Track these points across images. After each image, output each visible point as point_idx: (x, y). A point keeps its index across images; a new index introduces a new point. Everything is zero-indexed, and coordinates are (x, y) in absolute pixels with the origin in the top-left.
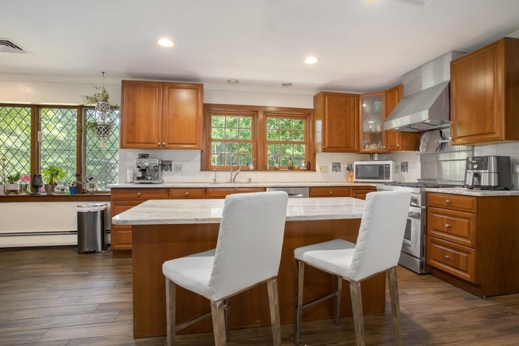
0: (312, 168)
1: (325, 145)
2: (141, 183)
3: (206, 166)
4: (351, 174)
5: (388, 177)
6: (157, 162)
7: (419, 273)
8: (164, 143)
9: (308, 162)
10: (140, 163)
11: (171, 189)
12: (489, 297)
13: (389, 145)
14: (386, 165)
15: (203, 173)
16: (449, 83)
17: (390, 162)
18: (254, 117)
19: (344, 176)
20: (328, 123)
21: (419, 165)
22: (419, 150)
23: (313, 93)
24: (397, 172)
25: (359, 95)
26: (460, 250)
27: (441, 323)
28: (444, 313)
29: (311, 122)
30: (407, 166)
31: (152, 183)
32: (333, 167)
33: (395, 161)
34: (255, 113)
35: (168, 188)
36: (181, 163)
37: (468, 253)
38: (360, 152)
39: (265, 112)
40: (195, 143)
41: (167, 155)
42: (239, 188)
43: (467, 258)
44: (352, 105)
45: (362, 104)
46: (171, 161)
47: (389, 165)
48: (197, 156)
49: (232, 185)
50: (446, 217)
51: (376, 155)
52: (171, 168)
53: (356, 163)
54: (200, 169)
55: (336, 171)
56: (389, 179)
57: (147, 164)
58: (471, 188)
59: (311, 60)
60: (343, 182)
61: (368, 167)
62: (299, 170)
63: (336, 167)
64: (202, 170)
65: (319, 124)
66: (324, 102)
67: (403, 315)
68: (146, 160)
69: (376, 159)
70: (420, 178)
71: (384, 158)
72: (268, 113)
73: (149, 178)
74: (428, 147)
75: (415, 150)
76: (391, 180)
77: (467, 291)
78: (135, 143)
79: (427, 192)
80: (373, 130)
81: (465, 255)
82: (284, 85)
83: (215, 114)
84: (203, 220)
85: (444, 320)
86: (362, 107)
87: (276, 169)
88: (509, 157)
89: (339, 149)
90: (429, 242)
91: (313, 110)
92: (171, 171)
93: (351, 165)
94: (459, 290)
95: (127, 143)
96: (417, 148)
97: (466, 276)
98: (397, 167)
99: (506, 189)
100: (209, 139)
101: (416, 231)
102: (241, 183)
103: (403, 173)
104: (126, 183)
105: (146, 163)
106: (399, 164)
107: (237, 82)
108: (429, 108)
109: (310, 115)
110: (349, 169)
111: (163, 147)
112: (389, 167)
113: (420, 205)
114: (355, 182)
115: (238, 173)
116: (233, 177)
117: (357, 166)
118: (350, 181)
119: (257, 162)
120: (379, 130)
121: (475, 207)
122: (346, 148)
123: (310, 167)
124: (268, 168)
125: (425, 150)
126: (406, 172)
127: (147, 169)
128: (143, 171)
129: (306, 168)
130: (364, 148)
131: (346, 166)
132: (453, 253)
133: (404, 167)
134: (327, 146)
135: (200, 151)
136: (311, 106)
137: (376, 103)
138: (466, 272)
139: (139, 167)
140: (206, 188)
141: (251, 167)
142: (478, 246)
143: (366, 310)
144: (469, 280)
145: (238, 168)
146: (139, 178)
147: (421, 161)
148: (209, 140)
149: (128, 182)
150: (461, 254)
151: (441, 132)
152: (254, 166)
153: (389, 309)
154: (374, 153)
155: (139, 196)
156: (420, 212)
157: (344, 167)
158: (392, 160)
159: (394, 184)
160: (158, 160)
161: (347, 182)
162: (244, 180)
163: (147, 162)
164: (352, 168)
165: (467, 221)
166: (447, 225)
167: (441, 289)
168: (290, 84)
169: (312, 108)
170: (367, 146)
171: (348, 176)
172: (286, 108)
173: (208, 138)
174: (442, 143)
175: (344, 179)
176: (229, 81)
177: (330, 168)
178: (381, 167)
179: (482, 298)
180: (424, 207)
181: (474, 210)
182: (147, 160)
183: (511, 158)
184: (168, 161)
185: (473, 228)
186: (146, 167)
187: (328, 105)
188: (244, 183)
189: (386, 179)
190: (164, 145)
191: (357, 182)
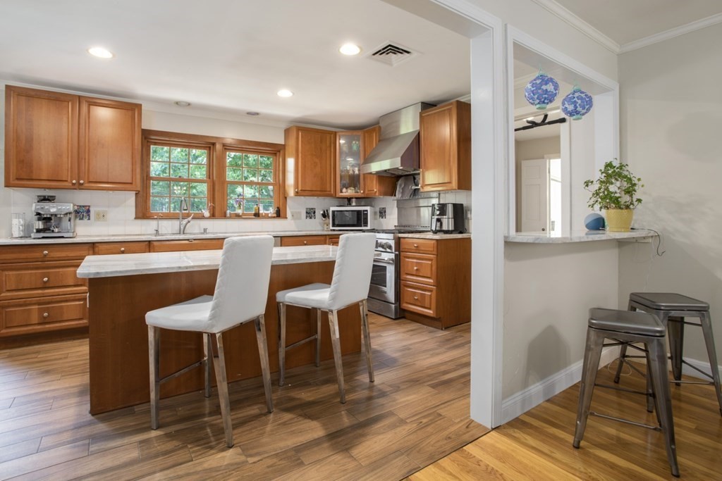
0: (282, 214)
1: (298, 188)
2: (43, 238)
3: (143, 213)
4: (327, 221)
5: (366, 224)
6: (70, 207)
7: (394, 317)
8: (82, 182)
9: (278, 208)
10: (42, 208)
11: (97, 245)
12: (447, 328)
13: (366, 190)
14: (364, 211)
15: (139, 222)
16: (419, 133)
17: (368, 208)
18: (210, 150)
19: (320, 223)
20: (302, 163)
21: (396, 210)
22: (395, 195)
23: (284, 126)
24: (375, 219)
25: (336, 132)
26: (425, 290)
27: (407, 351)
28: (411, 345)
29: (281, 160)
30: (385, 212)
31: (63, 237)
32: (307, 213)
33: (373, 207)
34: (212, 146)
35: (94, 243)
36: (106, 209)
37: (431, 291)
38: (337, 196)
39: (224, 145)
40: (130, 182)
41: (83, 198)
42: (195, 240)
43: (431, 295)
44: (328, 143)
45: (339, 139)
46: (89, 206)
47: (367, 211)
48: (130, 199)
49: (182, 237)
50: (415, 261)
51: (354, 200)
52: (89, 215)
53: (332, 209)
54: (134, 216)
55: (311, 218)
56: (367, 226)
57: (53, 210)
58: (435, 232)
59: (285, 93)
60: (318, 231)
61: (347, 214)
62: (267, 217)
63: (310, 213)
64: (137, 218)
65: (291, 163)
66: (297, 138)
67: (376, 352)
68: (51, 204)
69: (354, 204)
70: (397, 225)
71: (363, 203)
72: (227, 148)
73: (56, 230)
74: (403, 193)
75: (392, 196)
76: (369, 228)
77: (432, 326)
78: (32, 180)
79: (399, 238)
80: (351, 172)
81: (429, 293)
82: (249, 113)
83: (155, 144)
84: (187, 268)
85: (409, 349)
86: (340, 143)
87: (238, 216)
88: (462, 205)
89: (313, 192)
90: (402, 286)
91: (284, 146)
92: (89, 219)
93: (327, 211)
94: (425, 327)
95: (17, 179)
96: (393, 193)
97: (430, 312)
98: (375, 213)
99: (461, 233)
100: (147, 176)
101: (390, 277)
102: (194, 234)
103: (381, 219)
104: (12, 238)
105: (52, 208)
106: (378, 210)
107: (189, 104)
108: (401, 155)
109: (279, 151)
110: (325, 215)
111: (79, 187)
112: (367, 214)
113: (393, 251)
114: (331, 230)
115: (189, 222)
116: (182, 228)
117: (333, 212)
118: (326, 229)
119: (214, 208)
120: (357, 172)
121: (435, 250)
122: (322, 192)
123: (279, 214)
124: (228, 215)
125: (400, 196)
126: (384, 219)
127: (53, 218)
128: (47, 220)
129: (275, 215)
130: (341, 192)
131: (322, 212)
132: (421, 294)
133: (382, 213)
134: (300, 189)
135: (135, 192)
136: (281, 141)
137: (354, 142)
138: (430, 309)
139: (38, 214)
140: (149, 241)
141: (207, 214)
142: (438, 284)
143: (344, 353)
144: (432, 315)
145: (188, 215)
146: (39, 231)
147: (397, 207)
148: (146, 178)
149: (14, 236)
150: (427, 293)
151: (414, 179)
152: (210, 212)
153: (363, 349)
154: (352, 198)
155: (45, 255)
156: (394, 257)
157: (319, 213)
158: (371, 206)
159: (373, 230)
160: (72, 205)
161: (323, 230)
162: (197, 231)
163: (54, 207)
164: (328, 214)
165: (430, 262)
166: (415, 268)
167: (411, 329)
168: (258, 114)
169: (283, 143)
170: (344, 190)
171: (325, 224)
172: (251, 142)
173: (145, 175)
174: (415, 189)
175: (319, 228)
176: (177, 103)
177: (304, 214)
178: (359, 212)
179: (442, 329)
180: (397, 253)
181: (435, 253)
182: (55, 205)
183: (464, 205)
184: (84, 206)
185: (434, 268)
186: (52, 215)
187: (302, 142)
188: (197, 234)
189: (364, 226)
190: (82, 184)
191: (334, 230)
